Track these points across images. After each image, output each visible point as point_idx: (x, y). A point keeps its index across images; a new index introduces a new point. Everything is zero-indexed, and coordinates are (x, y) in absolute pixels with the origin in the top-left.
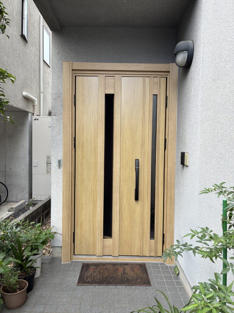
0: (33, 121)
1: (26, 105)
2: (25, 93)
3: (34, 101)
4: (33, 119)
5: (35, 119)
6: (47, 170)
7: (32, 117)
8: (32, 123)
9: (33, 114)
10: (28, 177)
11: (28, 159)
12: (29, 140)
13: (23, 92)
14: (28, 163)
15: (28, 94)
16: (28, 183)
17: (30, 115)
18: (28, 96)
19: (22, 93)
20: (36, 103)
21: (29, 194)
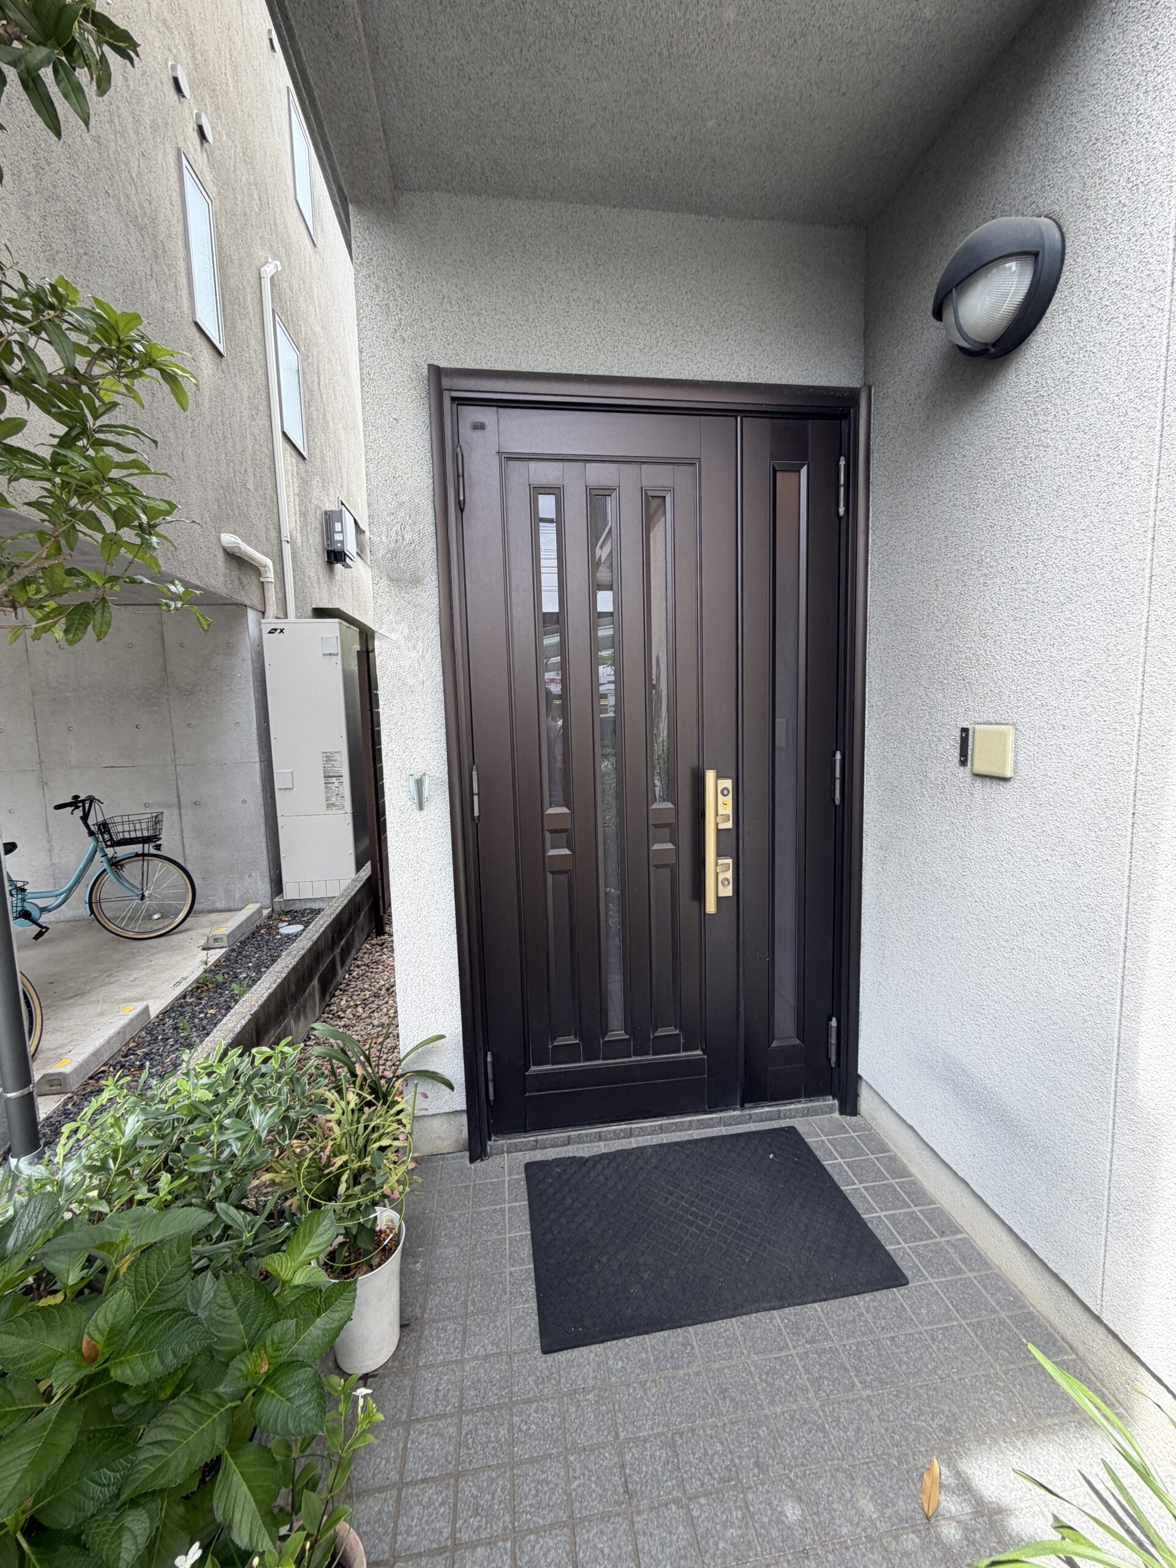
0: (266, 637)
1: (237, 582)
2: (228, 539)
3: (262, 569)
4: (266, 629)
5: (273, 631)
6: (328, 799)
7: (260, 623)
8: (261, 644)
9: (263, 613)
10: (263, 825)
11: (257, 767)
12: (257, 701)
13: (220, 532)
14: (258, 780)
15: (239, 541)
16: (264, 845)
17: (251, 615)
18: (239, 548)
19: (219, 539)
20: (270, 576)
21: (271, 880)
